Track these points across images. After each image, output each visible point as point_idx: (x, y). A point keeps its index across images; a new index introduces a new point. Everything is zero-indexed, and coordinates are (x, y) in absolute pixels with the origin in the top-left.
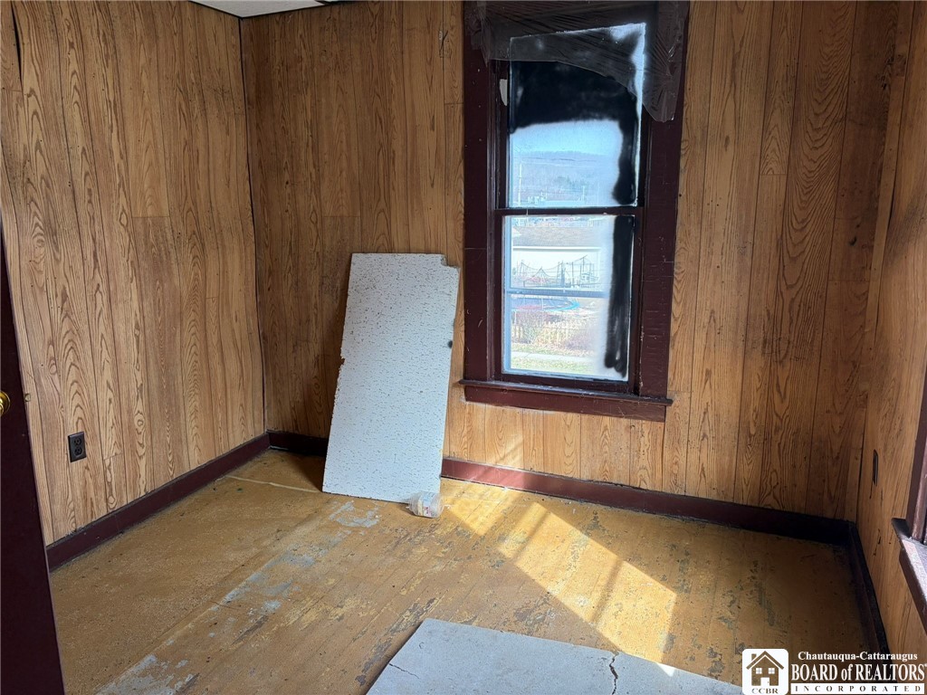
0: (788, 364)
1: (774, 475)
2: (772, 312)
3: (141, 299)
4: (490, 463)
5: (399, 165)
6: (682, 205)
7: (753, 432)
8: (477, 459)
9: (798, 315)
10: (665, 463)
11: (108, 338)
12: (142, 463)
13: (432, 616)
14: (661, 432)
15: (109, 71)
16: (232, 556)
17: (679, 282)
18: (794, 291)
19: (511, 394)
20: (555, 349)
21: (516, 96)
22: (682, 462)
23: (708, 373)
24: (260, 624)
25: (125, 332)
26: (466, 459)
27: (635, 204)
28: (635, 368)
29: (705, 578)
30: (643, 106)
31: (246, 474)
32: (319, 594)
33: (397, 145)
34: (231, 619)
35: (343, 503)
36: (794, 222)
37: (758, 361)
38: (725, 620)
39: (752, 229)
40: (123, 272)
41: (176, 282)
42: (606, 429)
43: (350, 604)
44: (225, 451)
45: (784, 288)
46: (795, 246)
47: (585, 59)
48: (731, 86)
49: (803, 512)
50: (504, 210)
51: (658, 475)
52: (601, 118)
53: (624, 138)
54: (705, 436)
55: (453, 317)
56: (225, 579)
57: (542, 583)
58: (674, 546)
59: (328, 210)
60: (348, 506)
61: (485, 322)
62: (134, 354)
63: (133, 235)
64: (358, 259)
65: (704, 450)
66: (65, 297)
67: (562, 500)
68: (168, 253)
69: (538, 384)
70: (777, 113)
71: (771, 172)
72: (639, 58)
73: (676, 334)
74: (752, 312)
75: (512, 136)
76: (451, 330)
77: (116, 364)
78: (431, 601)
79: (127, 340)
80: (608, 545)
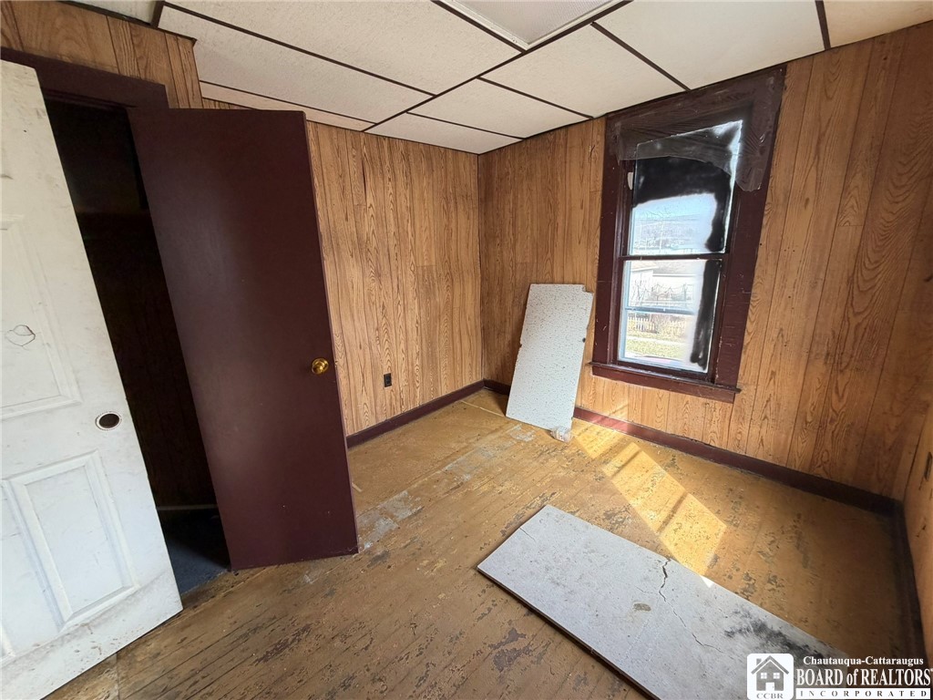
0: (848, 372)
1: (825, 454)
2: (837, 333)
3: (420, 309)
4: (606, 414)
5: (560, 231)
6: (761, 252)
7: (809, 419)
8: (597, 410)
9: (863, 336)
10: (731, 432)
11: (403, 328)
12: (418, 390)
13: (552, 504)
14: (729, 410)
15: (408, 191)
16: (453, 445)
17: (754, 307)
18: (860, 319)
19: (623, 374)
20: (676, 338)
21: (639, 183)
22: (745, 433)
23: (773, 373)
24: (459, 486)
25: (411, 325)
26: (591, 410)
27: (723, 252)
28: (713, 365)
29: (753, 518)
30: (735, 183)
31: (469, 401)
32: (492, 476)
33: (560, 219)
34: (446, 480)
35: (516, 425)
36: (867, 262)
37: (819, 367)
38: (764, 555)
39: (824, 268)
40: (411, 295)
41: (438, 300)
42: (687, 403)
43: (508, 485)
44: (460, 388)
45: (851, 315)
46: (865, 281)
47: (691, 152)
48: (815, 158)
49: (850, 485)
50: (626, 257)
51: (725, 438)
52: (701, 192)
53: (718, 205)
54: (766, 417)
55: (587, 323)
56: (448, 457)
57: (627, 497)
58: (731, 490)
59: (519, 259)
60: (518, 427)
61: (608, 328)
62: (415, 337)
63: (417, 275)
64: (534, 288)
65: (765, 427)
66: (384, 307)
67: (652, 444)
68: (434, 285)
69: (641, 369)
70: (859, 176)
71: (847, 224)
72: (735, 147)
73: (748, 344)
74: (818, 331)
75: (634, 209)
76: (585, 331)
77: (407, 341)
78: (553, 494)
79: (412, 329)
80: (679, 480)
